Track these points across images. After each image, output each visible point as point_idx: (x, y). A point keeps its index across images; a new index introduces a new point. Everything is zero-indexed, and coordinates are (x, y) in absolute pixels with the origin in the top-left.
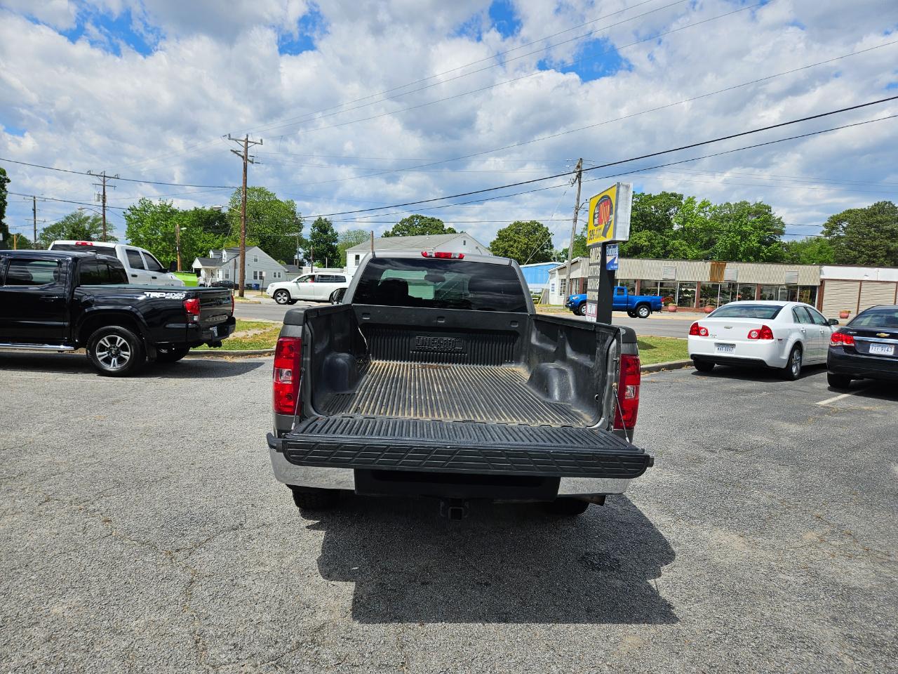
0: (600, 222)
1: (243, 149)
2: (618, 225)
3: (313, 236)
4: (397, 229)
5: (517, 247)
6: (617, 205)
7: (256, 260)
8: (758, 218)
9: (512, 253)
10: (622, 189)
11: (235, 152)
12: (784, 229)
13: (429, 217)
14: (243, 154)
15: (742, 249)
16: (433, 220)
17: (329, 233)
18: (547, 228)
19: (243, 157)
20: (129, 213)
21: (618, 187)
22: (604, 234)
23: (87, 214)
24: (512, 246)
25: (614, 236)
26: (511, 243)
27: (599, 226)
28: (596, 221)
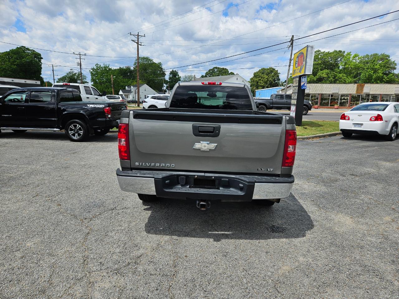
0: (299, 65)
1: (137, 39)
2: (307, 67)
3: (170, 78)
4: (207, 74)
5: (263, 80)
6: (306, 56)
7: (145, 90)
8: (383, 61)
9: (260, 83)
10: (309, 49)
11: (133, 41)
12: (396, 66)
13: (222, 67)
14: (137, 41)
15: (374, 77)
16: (223, 69)
17: (177, 77)
18: (277, 71)
19: (137, 43)
20: (92, 71)
21: (308, 48)
22: (300, 72)
23: (75, 72)
24: (260, 80)
25: (305, 72)
26: (260, 78)
27: (298, 68)
28: (297, 65)
